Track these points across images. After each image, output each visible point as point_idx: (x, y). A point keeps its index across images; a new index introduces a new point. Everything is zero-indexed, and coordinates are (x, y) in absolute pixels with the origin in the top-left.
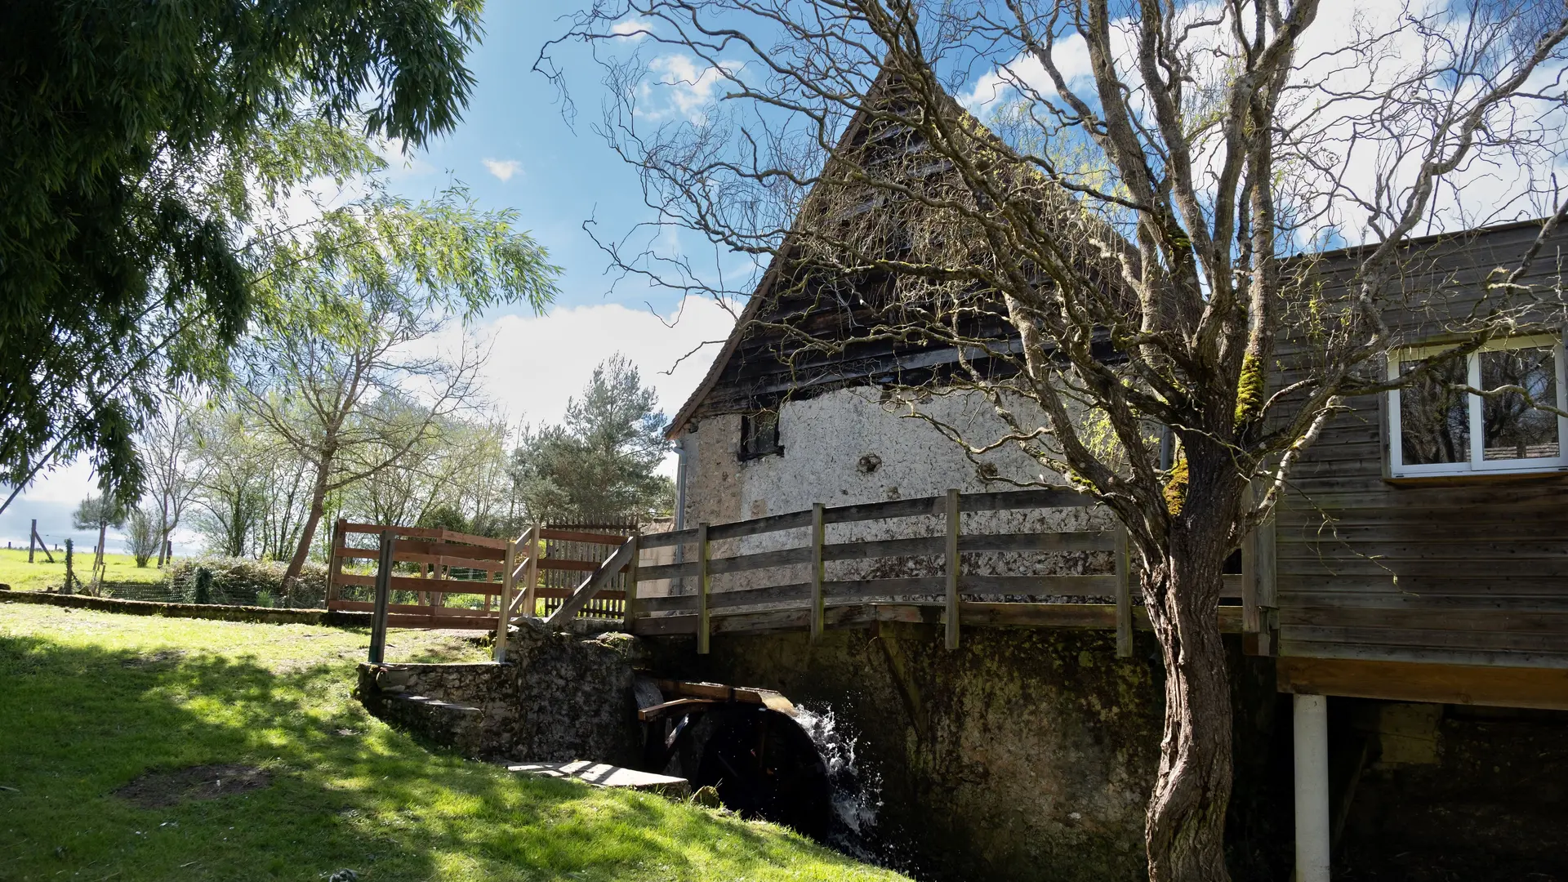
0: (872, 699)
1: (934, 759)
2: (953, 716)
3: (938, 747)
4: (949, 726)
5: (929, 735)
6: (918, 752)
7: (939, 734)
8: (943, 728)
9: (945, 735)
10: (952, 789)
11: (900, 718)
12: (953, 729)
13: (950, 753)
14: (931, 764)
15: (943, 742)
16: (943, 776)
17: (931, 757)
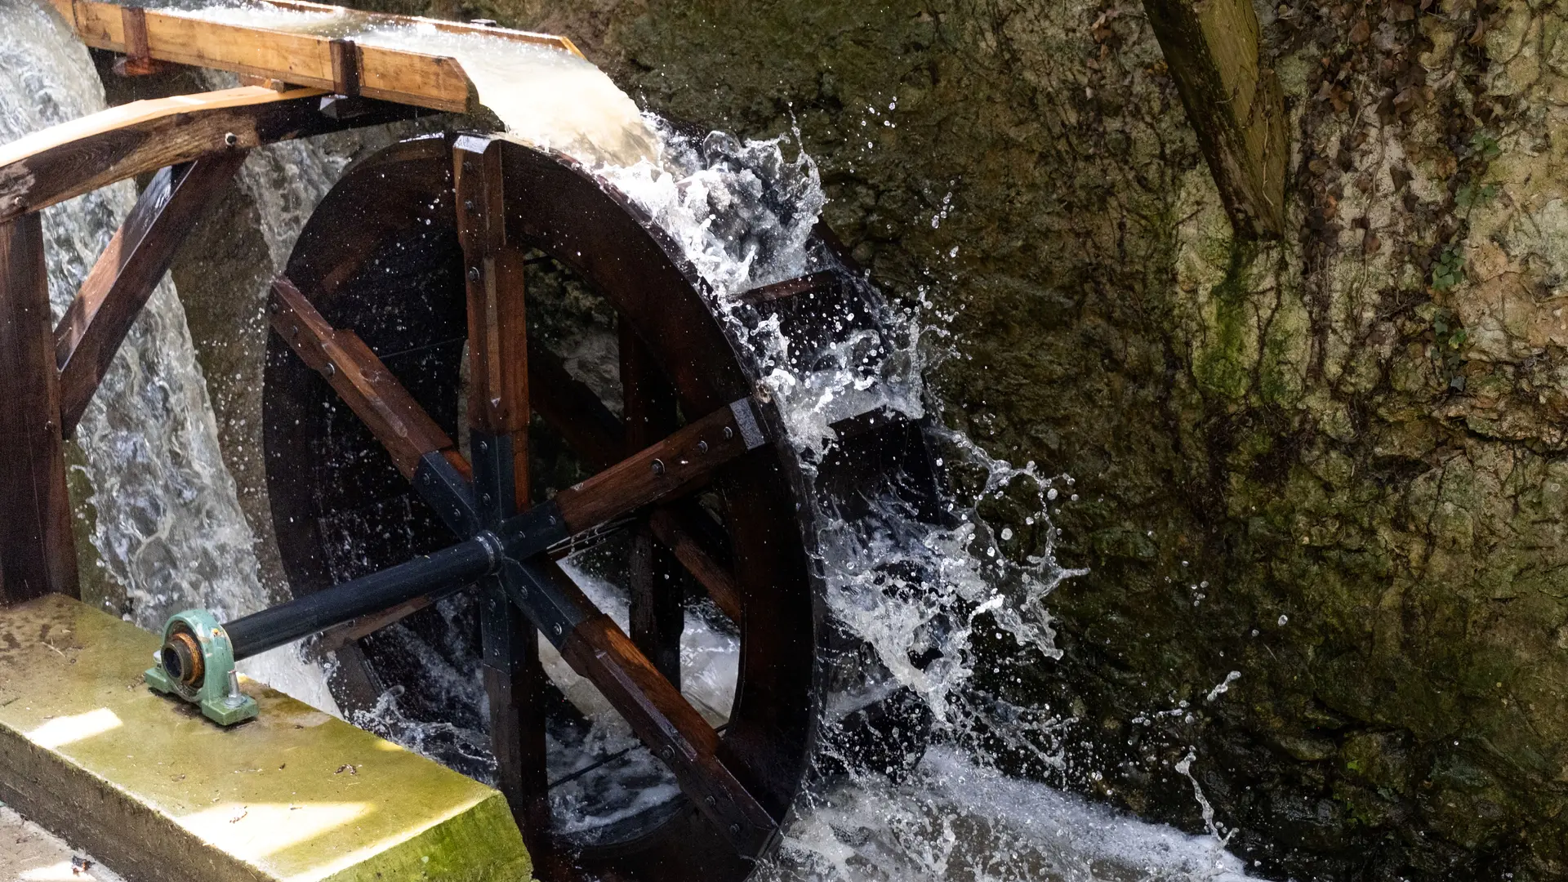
0: (1005, 43)
1: (1319, 329)
2: (1424, 128)
3: (1340, 272)
4: (1402, 177)
5: (1295, 214)
6: (1233, 292)
7: (1347, 211)
8: (1367, 188)
9: (1379, 218)
10: (1406, 467)
11: (1141, 132)
12: (1425, 188)
13: (1397, 304)
14: (1300, 352)
15: (1366, 250)
16: (1362, 411)
17: (1297, 319)
